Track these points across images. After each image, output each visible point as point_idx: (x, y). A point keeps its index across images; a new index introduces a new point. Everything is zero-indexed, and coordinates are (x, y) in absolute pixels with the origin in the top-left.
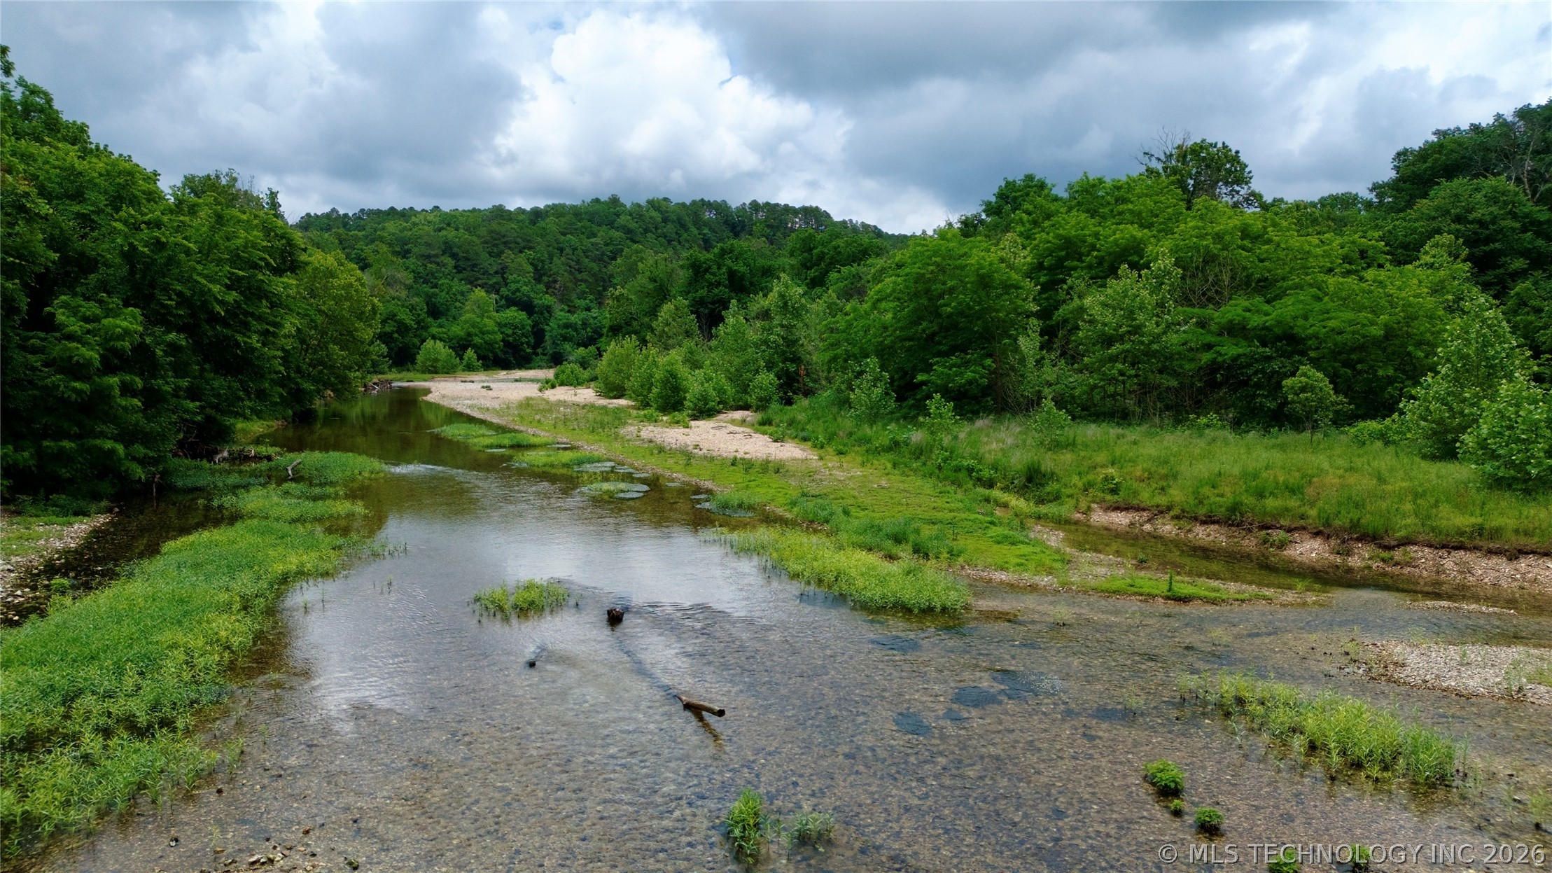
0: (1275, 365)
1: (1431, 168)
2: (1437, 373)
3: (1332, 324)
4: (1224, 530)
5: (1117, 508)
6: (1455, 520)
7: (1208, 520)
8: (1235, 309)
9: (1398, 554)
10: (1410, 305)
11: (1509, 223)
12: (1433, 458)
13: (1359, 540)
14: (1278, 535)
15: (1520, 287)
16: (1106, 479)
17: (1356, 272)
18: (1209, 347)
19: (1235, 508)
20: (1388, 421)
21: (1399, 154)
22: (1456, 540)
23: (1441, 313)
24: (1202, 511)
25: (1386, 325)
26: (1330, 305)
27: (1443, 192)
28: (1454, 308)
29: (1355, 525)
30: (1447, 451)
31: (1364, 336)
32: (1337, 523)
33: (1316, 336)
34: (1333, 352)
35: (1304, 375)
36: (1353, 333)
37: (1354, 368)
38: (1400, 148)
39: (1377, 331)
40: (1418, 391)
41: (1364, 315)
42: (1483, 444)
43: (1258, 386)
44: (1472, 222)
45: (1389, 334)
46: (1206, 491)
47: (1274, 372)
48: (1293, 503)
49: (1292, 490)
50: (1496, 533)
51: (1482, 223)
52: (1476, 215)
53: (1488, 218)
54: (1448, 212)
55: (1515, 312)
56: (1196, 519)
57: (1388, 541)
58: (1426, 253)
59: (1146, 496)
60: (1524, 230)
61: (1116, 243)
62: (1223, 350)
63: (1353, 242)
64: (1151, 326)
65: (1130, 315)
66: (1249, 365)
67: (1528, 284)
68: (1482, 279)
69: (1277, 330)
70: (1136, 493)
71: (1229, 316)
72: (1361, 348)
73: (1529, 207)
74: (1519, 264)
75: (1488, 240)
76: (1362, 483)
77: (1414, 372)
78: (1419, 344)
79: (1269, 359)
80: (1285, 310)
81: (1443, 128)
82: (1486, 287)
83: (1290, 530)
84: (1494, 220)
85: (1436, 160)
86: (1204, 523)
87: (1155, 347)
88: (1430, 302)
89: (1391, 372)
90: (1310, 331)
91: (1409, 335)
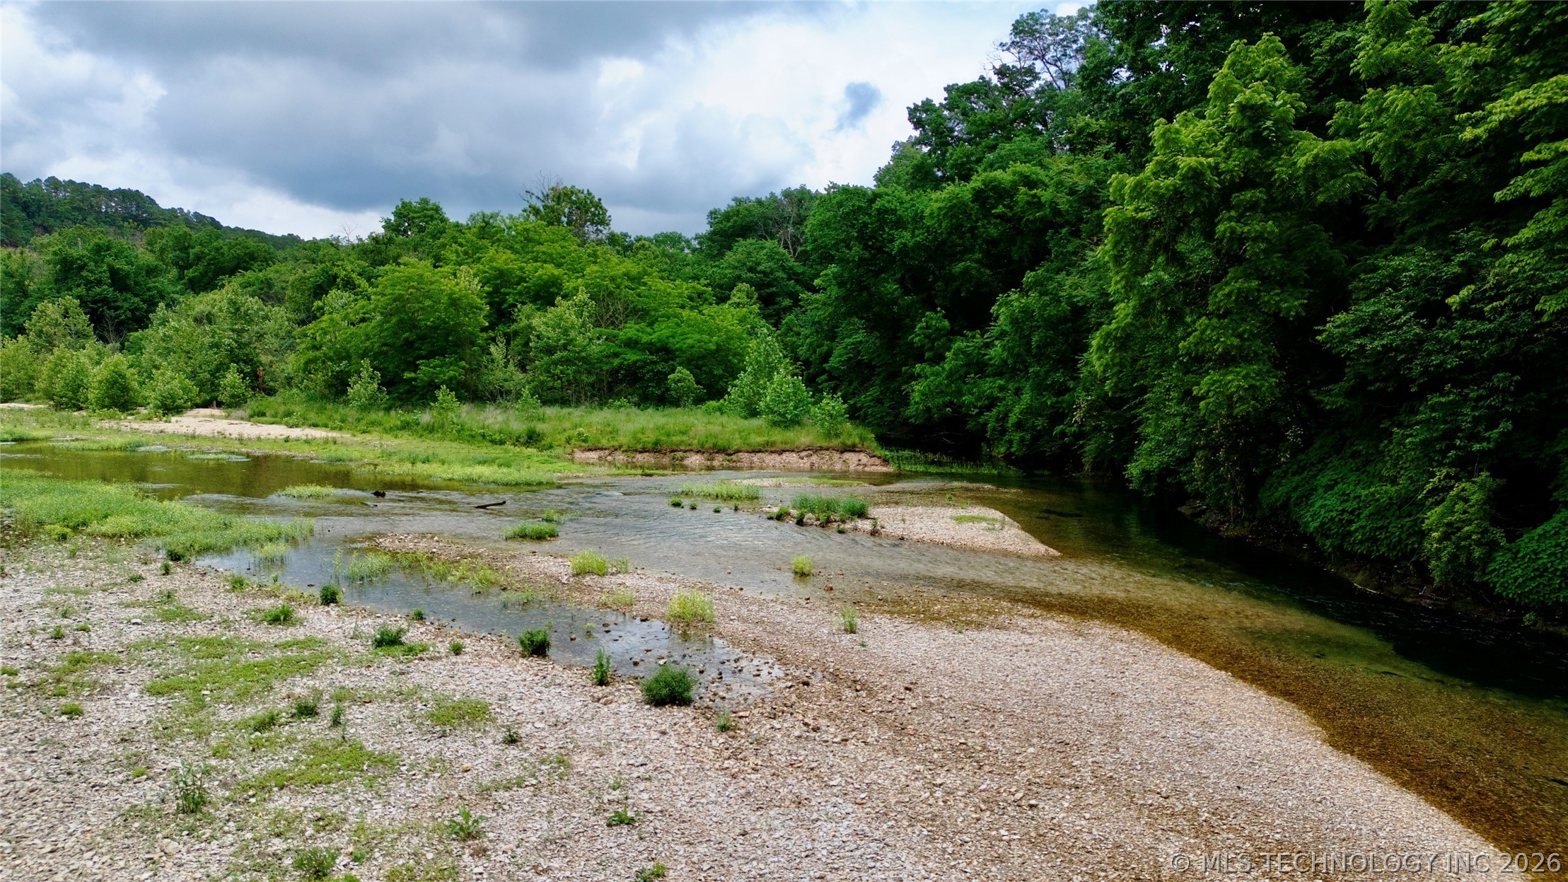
0: (659, 367)
1: (733, 227)
2: (745, 371)
3: (690, 341)
4: (652, 455)
5: (590, 450)
6: (757, 440)
7: (644, 451)
8: (631, 330)
9: (734, 457)
10: (729, 331)
11: (780, 274)
12: (746, 418)
13: (717, 452)
14: (679, 454)
15: (788, 318)
16: (579, 434)
17: (696, 307)
18: (616, 355)
19: (656, 443)
20: (722, 401)
21: (711, 213)
22: (757, 448)
23: (745, 336)
24: (639, 447)
25: (717, 343)
26: (686, 330)
27: (743, 247)
28: (752, 333)
29: (715, 446)
30: (754, 413)
31: (706, 350)
32: (707, 446)
33: (680, 349)
34: (688, 359)
35: (680, 372)
36: (700, 347)
37: (700, 370)
38: (712, 209)
39: (713, 347)
40: (737, 382)
41: (705, 337)
42: (767, 406)
43: (650, 380)
44: (759, 273)
45: (719, 348)
46: (640, 435)
47: (659, 372)
48: (685, 438)
49: (683, 433)
50: (773, 444)
51: (763, 272)
52: (761, 268)
53: (768, 270)
54: (745, 264)
55: (786, 335)
56: (636, 451)
57: (729, 452)
58: (734, 295)
59: (604, 442)
60: (789, 279)
61: (540, 278)
62: (627, 357)
63: (693, 287)
64: (580, 340)
65: (566, 332)
66: (642, 367)
67: (792, 316)
68: (767, 312)
69: (658, 344)
70: (599, 441)
71: (629, 335)
72: (703, 357)
73: (792, 262)
74: (787, 302)
75: (769, 285)
76: (716, 429)
77: (733, 372)
78: (735, 355)
79: (655, 363)
80: (661, 332)
81: (739, 196)
82: (766, 317)
83: (685, 452)
84: (772, 272)
85: (735, 222)
86: (641, 452)
87: (583, 354)
88: (739, 329)
89: (721, 372)
90: (677, 346)
91: (729, 350)
